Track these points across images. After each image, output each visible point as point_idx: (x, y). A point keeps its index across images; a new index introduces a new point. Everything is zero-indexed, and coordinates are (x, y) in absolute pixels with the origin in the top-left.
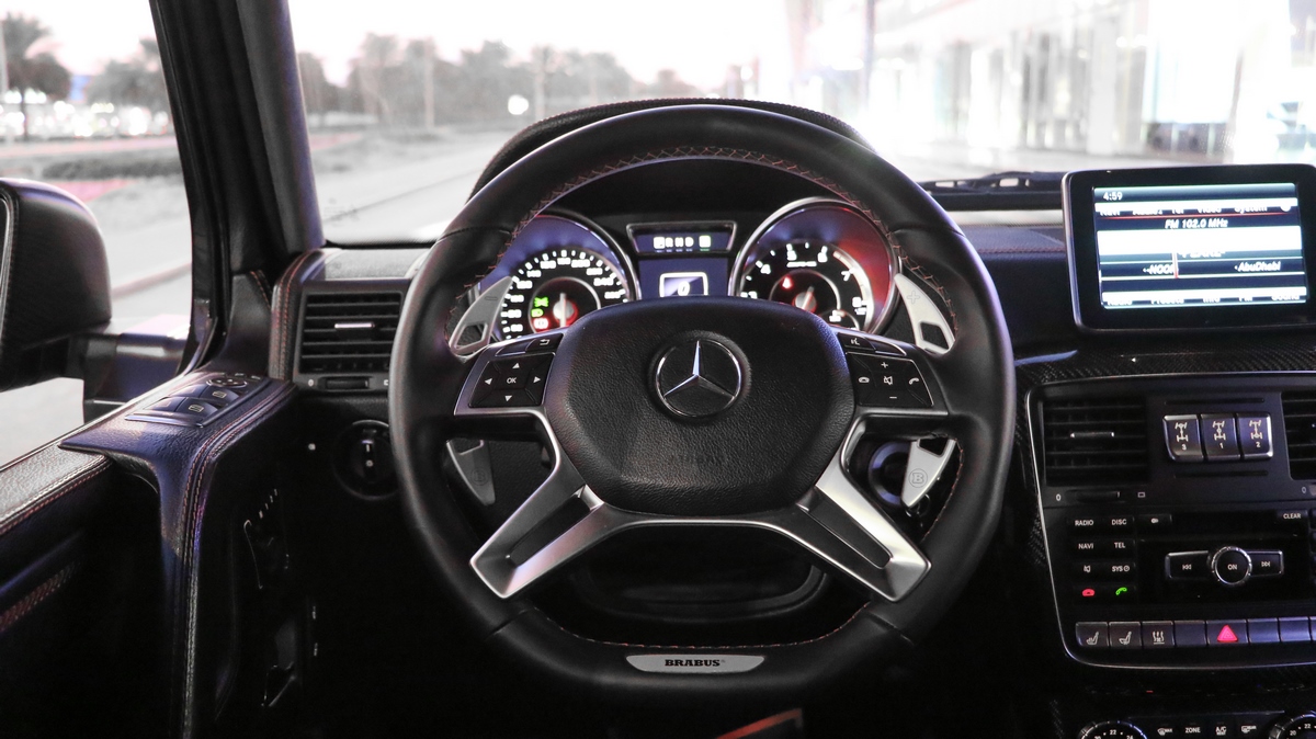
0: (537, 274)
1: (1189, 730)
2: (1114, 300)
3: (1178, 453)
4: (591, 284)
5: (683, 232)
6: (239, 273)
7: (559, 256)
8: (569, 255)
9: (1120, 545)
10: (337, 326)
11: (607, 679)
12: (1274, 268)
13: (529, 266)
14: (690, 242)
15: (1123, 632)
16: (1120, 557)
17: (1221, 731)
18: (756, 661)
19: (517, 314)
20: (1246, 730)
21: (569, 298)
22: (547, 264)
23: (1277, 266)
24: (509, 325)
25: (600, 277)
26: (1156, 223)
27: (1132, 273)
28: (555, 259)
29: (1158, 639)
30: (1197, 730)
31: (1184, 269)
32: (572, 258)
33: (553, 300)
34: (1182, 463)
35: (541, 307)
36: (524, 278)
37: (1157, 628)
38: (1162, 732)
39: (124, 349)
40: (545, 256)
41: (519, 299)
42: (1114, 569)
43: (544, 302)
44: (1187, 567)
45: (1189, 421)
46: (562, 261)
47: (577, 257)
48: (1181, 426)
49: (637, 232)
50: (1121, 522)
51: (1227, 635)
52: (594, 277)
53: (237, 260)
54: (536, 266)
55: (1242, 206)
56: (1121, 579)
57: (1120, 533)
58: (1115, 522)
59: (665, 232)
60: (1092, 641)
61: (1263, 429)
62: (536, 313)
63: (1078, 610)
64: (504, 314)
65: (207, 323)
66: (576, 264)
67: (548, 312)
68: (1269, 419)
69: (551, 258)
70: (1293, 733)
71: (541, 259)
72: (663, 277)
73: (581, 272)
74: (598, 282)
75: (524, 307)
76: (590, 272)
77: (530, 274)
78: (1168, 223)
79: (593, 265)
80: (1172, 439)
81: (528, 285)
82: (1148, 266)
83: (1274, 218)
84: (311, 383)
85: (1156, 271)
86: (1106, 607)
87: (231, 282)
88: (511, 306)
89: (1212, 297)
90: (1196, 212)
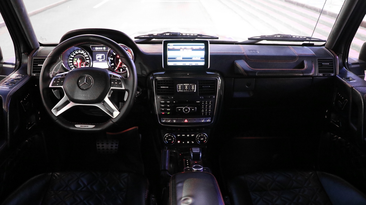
0: (75, 54)
1: (183, 135)
2: (169, 64)
3: (179, 91)
4: (84, 56)
5: (101, 47)
6: (23, 53)
7: (79, 51)
8: (80, 51)
9: (168, 106)
10: (38, 65)
11: (72, 128)
12: (199, 59)
13: (73, 53)
14: (102, 48)
15: (169, 120)
16: (168, 108)
17: (188, 136)
18: (94, 126)
19: (71, 61)
20: (192, 135)
21: (80, 59)
22: (77, 52)
23: (200, 58)
24: (70, 63)
25: (86, 55)
26: (179, 50)
27: (174, 59)
28: (78, 52)
29: (175, 121)
30: (184, 135)
31: (183, 58)
32: (81, 51)
33: (77, 59)
34: (180, 92)
35: (75, 60)
36: (72, 55)
37: (174, 120)
38: (178, 135)
39: (4, 65)
40: (76, 51)
41: (72, 59)
42: (167, 110)
43: (76, 59)
44: (180, 110)
45: (181, 85)
46: (79, 52)
47: (82, 51)
48: (180, 86)
49: (92, 47)
50: (169, 102)
51: (186, 121)
52: (84, 55)
53: (22, 51)
54: (75, 53)
55: (195, 47)
56: (168, 111)
57: (168, 104)
58: (168, 102)
59: (97, 47)
60: (164, 121)
61: (194, 87)
62: (75, 61)
63: (161, 116)
64: (69, 61)
65: (18, 62)
66: (81, 52)
67: (76, 61)
68: (195, 85)
69: (77, 51)
70: (199, 136)
71: (75, 52)
72: (97, 55)
73: (82, 54)
74: (85, 56)
75: (72, 60)
76: (84, 54)
77: (74, 54)
78: (181, 50)
79: (84, 53)
80: (178, 88)
81: (73, 56)
82: (176, 58)
83: (200, 50)
84: (34, 75)
85: (178, 59)
86: (166, 116)
87: (21, 55)
88: (70, 60)
89: (187, 64)
90: (186, 48)
